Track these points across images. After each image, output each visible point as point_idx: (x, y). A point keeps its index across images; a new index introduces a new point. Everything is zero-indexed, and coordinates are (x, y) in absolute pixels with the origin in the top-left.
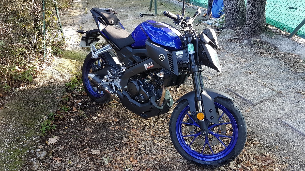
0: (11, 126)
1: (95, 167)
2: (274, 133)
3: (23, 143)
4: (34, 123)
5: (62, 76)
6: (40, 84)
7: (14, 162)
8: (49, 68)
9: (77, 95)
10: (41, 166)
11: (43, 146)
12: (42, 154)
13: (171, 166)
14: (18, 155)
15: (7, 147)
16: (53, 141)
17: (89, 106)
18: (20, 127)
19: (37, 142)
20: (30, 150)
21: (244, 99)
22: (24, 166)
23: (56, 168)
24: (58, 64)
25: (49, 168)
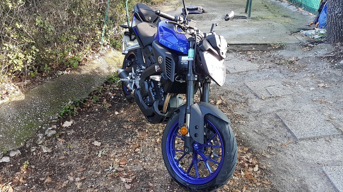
0: (38, 102)
1: (88, 157)
2: (299, 179)
3: (40, 119)
4: (58, 104)
5: (109, 68)
6: (84, 72)
7: (24, 132)
8: (101, 59)
9: (115, 89)
10: (46, 142)
11: (57, 126)
12: (51, 132)
13: (153, 177)
14: (31, 127)
15: (26, 118)
16: (67, 124)
17: (120, 101)
18: (44, 105)
19: (53, 122)
20: (42, 126)
21: (289, 130)
22: (31, 138)
23: (57, 147)
24: (112, 56)
25: (51, 146)
